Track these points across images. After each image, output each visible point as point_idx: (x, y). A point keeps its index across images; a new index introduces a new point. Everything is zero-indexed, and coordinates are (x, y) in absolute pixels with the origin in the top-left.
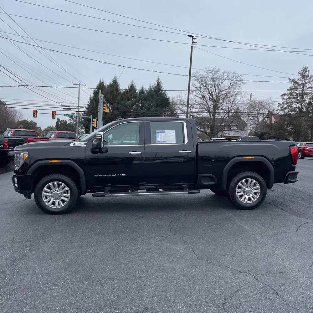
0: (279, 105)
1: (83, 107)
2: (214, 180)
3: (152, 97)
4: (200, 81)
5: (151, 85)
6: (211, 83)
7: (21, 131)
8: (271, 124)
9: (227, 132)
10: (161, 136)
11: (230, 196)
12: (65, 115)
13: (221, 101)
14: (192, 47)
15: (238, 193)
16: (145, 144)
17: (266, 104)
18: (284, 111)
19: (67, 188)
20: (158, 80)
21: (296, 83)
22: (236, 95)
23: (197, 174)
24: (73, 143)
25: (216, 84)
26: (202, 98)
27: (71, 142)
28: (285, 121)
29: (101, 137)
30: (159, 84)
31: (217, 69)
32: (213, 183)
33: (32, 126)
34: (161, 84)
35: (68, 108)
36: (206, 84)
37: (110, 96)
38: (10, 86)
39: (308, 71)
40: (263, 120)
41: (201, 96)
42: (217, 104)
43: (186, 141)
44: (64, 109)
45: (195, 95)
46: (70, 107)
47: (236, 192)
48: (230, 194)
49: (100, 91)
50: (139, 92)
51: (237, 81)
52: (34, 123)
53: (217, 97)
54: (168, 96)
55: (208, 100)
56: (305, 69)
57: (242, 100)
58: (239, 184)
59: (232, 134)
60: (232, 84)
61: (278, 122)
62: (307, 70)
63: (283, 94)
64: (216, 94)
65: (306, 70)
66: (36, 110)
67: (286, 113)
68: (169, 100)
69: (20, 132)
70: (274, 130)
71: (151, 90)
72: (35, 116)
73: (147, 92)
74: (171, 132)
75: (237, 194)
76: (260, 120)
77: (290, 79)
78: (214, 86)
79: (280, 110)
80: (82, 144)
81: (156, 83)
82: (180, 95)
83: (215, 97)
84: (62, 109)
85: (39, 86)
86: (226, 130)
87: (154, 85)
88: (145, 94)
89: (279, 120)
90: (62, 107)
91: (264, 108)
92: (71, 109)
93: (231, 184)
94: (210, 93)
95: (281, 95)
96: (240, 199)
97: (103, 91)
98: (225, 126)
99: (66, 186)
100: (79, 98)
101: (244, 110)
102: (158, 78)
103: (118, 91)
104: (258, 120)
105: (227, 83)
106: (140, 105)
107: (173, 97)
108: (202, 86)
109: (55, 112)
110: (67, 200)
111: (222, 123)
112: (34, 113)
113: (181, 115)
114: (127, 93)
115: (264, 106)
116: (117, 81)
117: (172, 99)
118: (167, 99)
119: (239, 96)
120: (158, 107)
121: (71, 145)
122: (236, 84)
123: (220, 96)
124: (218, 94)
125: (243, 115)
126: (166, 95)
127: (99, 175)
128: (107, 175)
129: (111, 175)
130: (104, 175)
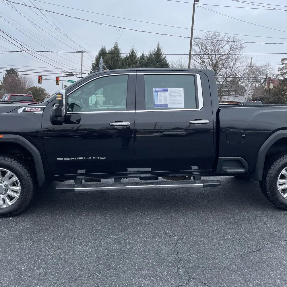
0: (280, 69)
1: (86, 73)
2: (243, 166)
3: (152, 63)
4: (200, 45)
5: (151, 51)
6: (211, 47)
7: (17, 95)
8: (270, 89)
9: (226, 97)
10: (162, 97)
11: (268, 190)
12: (68, 81)
13: (220, 66)
14: (194, 5)
15: (280, 185)
16: (135, 110)
17: (264, 70)
18: (284, 76)
19: (15, 178)
20: (158, 46)
22: (236, 60)
23: (217, 156)
24: (24, 108)
25: (216, 49)
26: (202, 63)
27: (20, 107)
28: (284, 86)
29: (62, 97)
30: (159, 49)
31: (217, 33)
32: (242, 170)
33: (41, 92)
34: (161, 50)
35: (70, 74)
36: (206, 49)
37: (111, 62)
38: (12, 52)
40: (260, 85)
41: (200, 61)
42: (217, 69)
43: (201, 105)
44: (67, 75)
45: (195, 61)
46: (73, 73)
47: (278, 184)
48: (268, 188)
49: (102, 57)
50: (139, 58)
51: (237, 46)
52: (43, 89)
53: (217, 62)
54: (168, 62)
55: (208, 65)
57: (241, 65)
58: (283, 171)
59: (231, 99)
60: (232, 49)
61: (277, 87)
63: (283, 59)
64: (216, 59)
66: (41, 77)
67: (285, 78)
68: (169, 65)
69: (16, 97)
70: (272, 95)
71: (151, 56)
72: (40, 82)
73: (147, 58)
74: (176, 91)
75: (278, 186)
76: (257, 85)
78: (214, 51)
79: (280, 75)
80: (37, 110)
81: (156, 49)
82: (179, 61)
83: (214, 62)
84: (66, 75)
85: (39, 52)
86: (225, 96)
87: (154, 51)
88: (145, 60)
89: (278, 85)
90: (65, 73)
91: (262, 74)
92: (73, 75)
93: (270, 172)
94: (210, 58)
95: (281, 60)
96: (282, 194)
97: (105, 58)
98: (225, 91)
99: (13, 174)
100: (82, 65)
101: (243, 75)
102: (158, 44)
103: (119, 57)
104: (255, 85)
105: (226, 48)
107: (172, 62)
108: (202, 51)
109: (59, 78)
110: (17, 196)
111: (221, 88)
112: (39, 80)
114: (128, 59)
115: (261, 71)
116: (117, 47)
117: (172, 65)
118: (167, 65)
119: (239, 60)
121: (20, 111)
122: (236, 49)
123: (220, 61)
124: (218, 59)
125: (242, 80)
126: (165, 61)
127: (64, 159)
128: (77, 158)
129: (83, 158)
130: (71, 158)
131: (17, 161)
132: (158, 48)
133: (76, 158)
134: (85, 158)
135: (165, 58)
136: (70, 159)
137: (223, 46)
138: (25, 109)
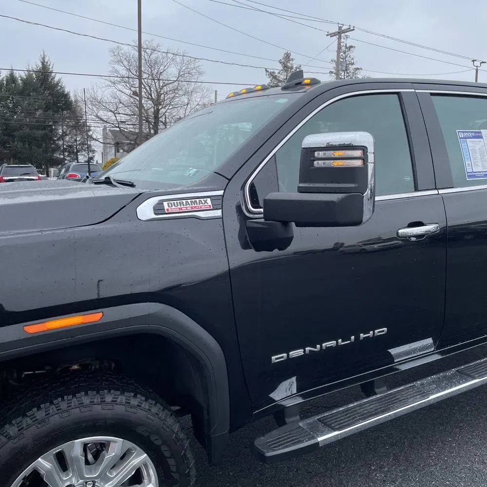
20: (44, 58)
21: (275, 77)
25: (155, 72)
26: (133, 96)
30: (45, 65)
31: (154, 44)
34: (50, 67)
39: (292, 60)
45: (119, 90)
50: (5, 79)
51: (190, 69)
54: (66, 90)
56: (287, 57)
57: (202, 102)
60: (182, 73)
62: (291, 57)
65: (289, 58)
68: (70, 97)
71: (29, 77)
73: (22, 80)
77: (268, 72)
78: (152, 76)
80: (203, 206)
87: (35, 68)
88: (19, 84)
102: (42, 54)
106: (11, 105)
113: (96, 125)
117: (76, 96)
118: (66, 96)
120: (50, 111)
121: (145, 211)
126: (61, 87)
127: (288, 355)
128: (321, 347)
129: (337, 342)
130: (308, 349)
131: (143, 396)
132: (43, 63)
133: (318, 346)
134: (340, 341)
135: (59, 82)
136: (304, 351)
137: (166, 67)
138: (161, 203)
